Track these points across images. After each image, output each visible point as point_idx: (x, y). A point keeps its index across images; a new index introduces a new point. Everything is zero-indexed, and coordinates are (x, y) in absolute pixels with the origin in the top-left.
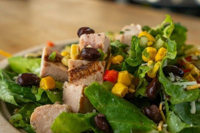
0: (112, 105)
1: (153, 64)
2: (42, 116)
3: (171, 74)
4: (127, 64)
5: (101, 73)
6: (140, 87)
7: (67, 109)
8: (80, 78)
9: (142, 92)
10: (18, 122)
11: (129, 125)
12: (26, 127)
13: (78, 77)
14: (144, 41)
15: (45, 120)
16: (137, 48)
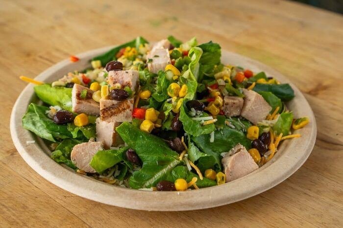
0: (140, 142)
1: (177, 101)
2: (81, 153)
3: (193, 109)
4: (153, 99)
5: (130, 110)
6: (166, 121)
7: (102, 146)
8: (111, 116)
9: (168, 126)
10: (58, 157)
11: (155, 157)
12: (67, 162)
13: (109, 115)
14: (170, 75)
15: (83, 156)
16: (163, 84)
